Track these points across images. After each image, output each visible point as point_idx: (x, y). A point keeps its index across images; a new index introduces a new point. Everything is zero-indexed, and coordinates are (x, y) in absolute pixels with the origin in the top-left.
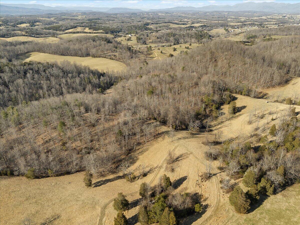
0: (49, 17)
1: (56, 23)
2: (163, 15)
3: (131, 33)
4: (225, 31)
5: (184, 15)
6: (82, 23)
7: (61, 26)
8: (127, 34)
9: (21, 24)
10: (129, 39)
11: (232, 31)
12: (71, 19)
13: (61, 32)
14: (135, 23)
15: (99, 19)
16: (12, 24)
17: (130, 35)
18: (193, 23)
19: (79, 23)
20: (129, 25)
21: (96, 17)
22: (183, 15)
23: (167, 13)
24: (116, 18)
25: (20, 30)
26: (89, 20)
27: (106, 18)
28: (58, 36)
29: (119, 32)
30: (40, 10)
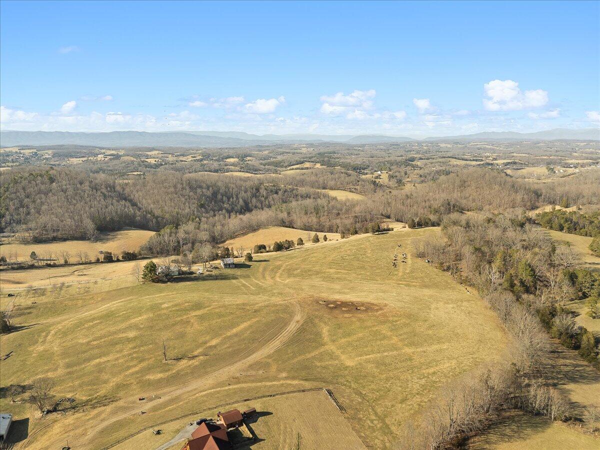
0: (260, 151)
1: (274, 158)
2: (449, 146)
3: (381, 170)
4: (546, 171)
5: (489, 147)
6: (310, 158)
7: (283, 161)
8: (376, 171)
9: (227, 158)
10: (377, 177)
11: (562, 171)
12: (294, 153)
13: (284, 169)
14: (392, 158)
15: (334, 153)
16: (214, 159)
17: (379, 172)
18: (495, 159)
19: (306, 158)
20: (381, 159)
21: (331, 149)
22: (487, 146)
23: (457, 143)
24: (362, 151)
25: (233, 165)
26: (319, 154)
27: (346, 152)
28: (282, 173)
29: (364, 169)
30: (242, 140)
